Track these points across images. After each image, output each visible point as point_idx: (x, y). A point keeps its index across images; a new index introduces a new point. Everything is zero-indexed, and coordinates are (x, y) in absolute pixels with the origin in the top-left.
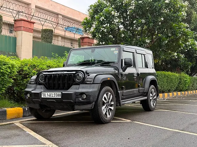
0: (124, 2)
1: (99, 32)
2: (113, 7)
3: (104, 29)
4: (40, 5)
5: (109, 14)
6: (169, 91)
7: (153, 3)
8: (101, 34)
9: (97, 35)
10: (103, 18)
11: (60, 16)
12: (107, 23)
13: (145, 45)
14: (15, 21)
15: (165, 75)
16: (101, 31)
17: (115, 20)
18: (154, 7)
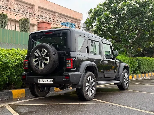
0: (118, 7)
1: (101, 30)
2: (110, 11)
3: (104, 28)
4: (41, 6)
5: (107, 16)
6: (149, 72)
7: (140, 8)
8: (101, 31)
9: (99, 32)
10: (103, 20)
11: (57, 14)
12: (106, 23)
13: (134, 38)
14: (38, 23)
15: (146, 60)
16: (102, 29)
17: (112, 21)
18: (141, 11)
